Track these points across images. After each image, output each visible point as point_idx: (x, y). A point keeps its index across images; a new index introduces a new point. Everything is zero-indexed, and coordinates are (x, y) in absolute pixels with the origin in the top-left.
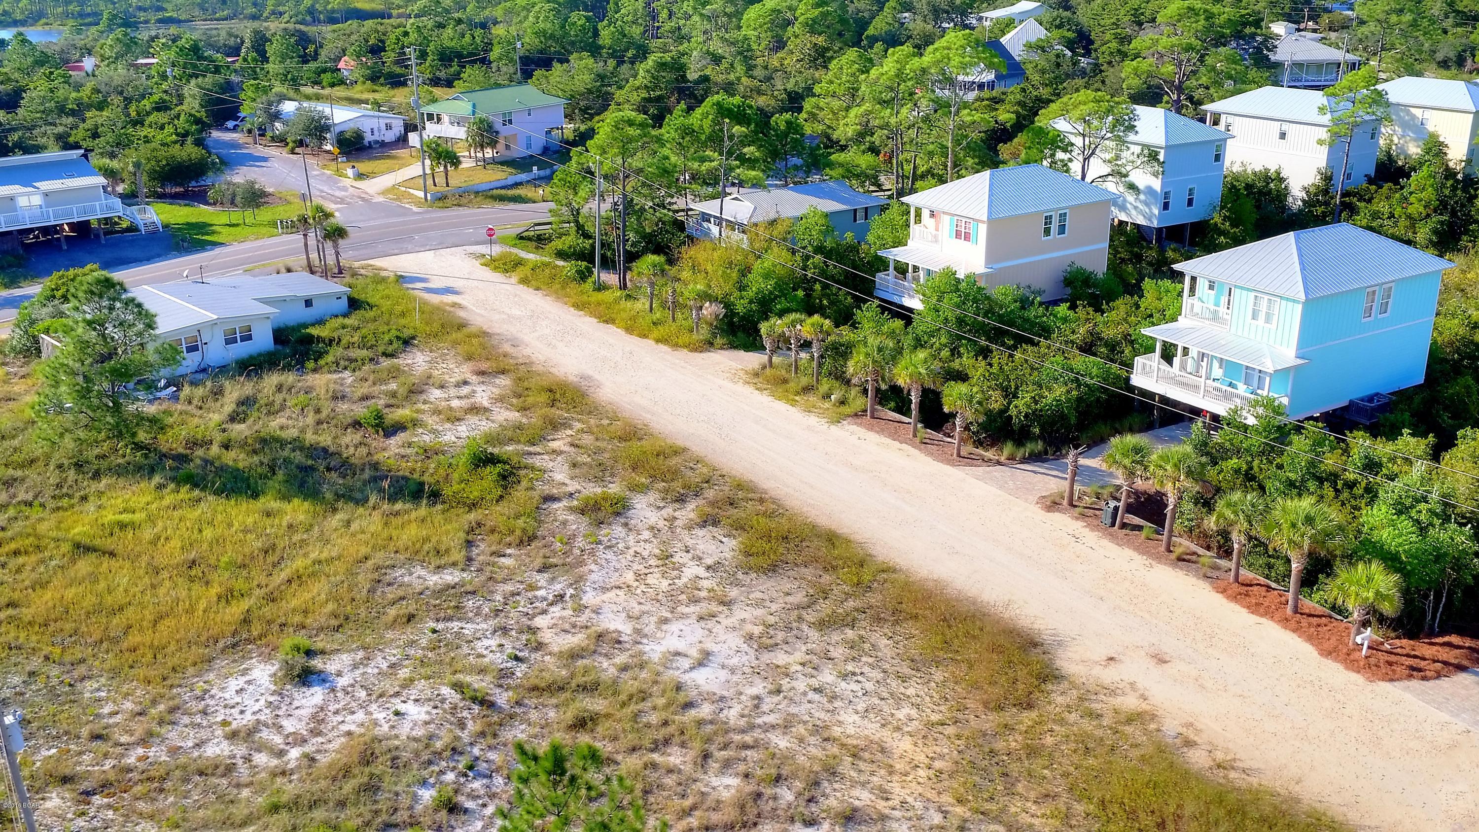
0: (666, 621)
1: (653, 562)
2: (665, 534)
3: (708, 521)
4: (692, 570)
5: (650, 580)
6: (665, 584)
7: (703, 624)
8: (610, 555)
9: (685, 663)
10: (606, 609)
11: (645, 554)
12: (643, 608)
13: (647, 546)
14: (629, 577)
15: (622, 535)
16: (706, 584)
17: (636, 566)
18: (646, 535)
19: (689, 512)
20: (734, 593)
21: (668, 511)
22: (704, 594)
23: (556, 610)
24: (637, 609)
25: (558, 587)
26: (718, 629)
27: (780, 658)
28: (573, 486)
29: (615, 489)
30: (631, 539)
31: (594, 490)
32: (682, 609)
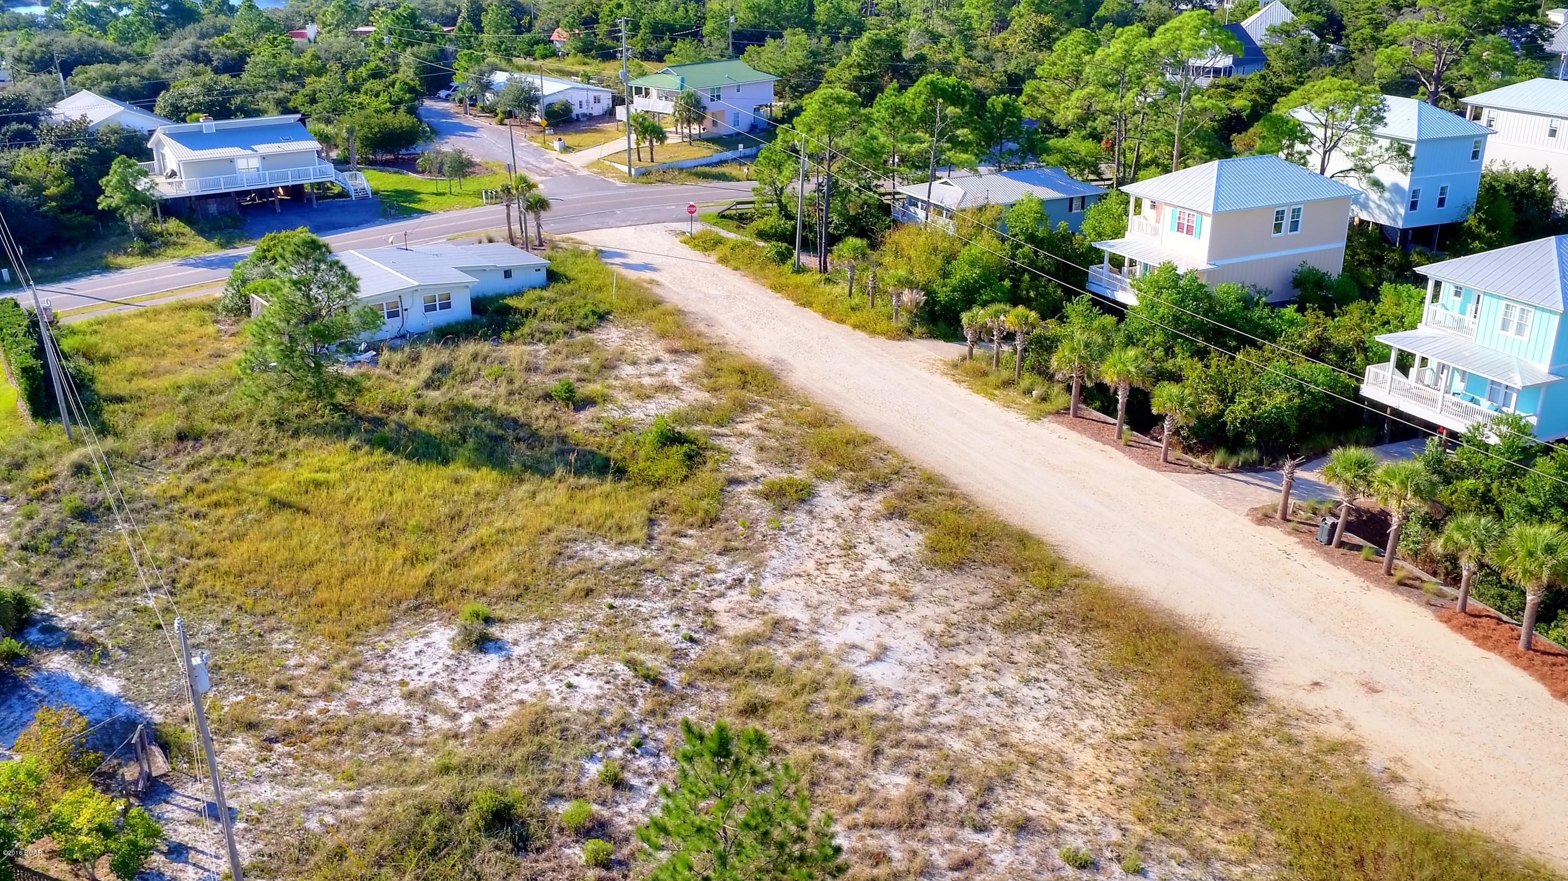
0: (844, 612)
1: (836, 552)
2: (850, 524)
3: (895, 513)
4: (875, 563)
5: (832, 570)
6: (846, 575)
7: (882, 618)
8: (792, 542)
9: (861, 657)
10: (784, 596)
11: (828, 543)
12: (823, 598)
13: (831, 535)
14: (810, 565)
15: (805, 523)
16: (888, 577)
17: (817, 555)
18: (830, 523)
19: (876, 503)
20: (917, 588)
21: (855, 501)
22: (885, 587)
23: (734, 594)
24: (816, 599)
25: (737, 571)
26: (897, 624)
27: (961, 658)
28: (759, 470)
29: (801, 475)
30: (815, 527)
31: (779, 475)
32: (862, 602)
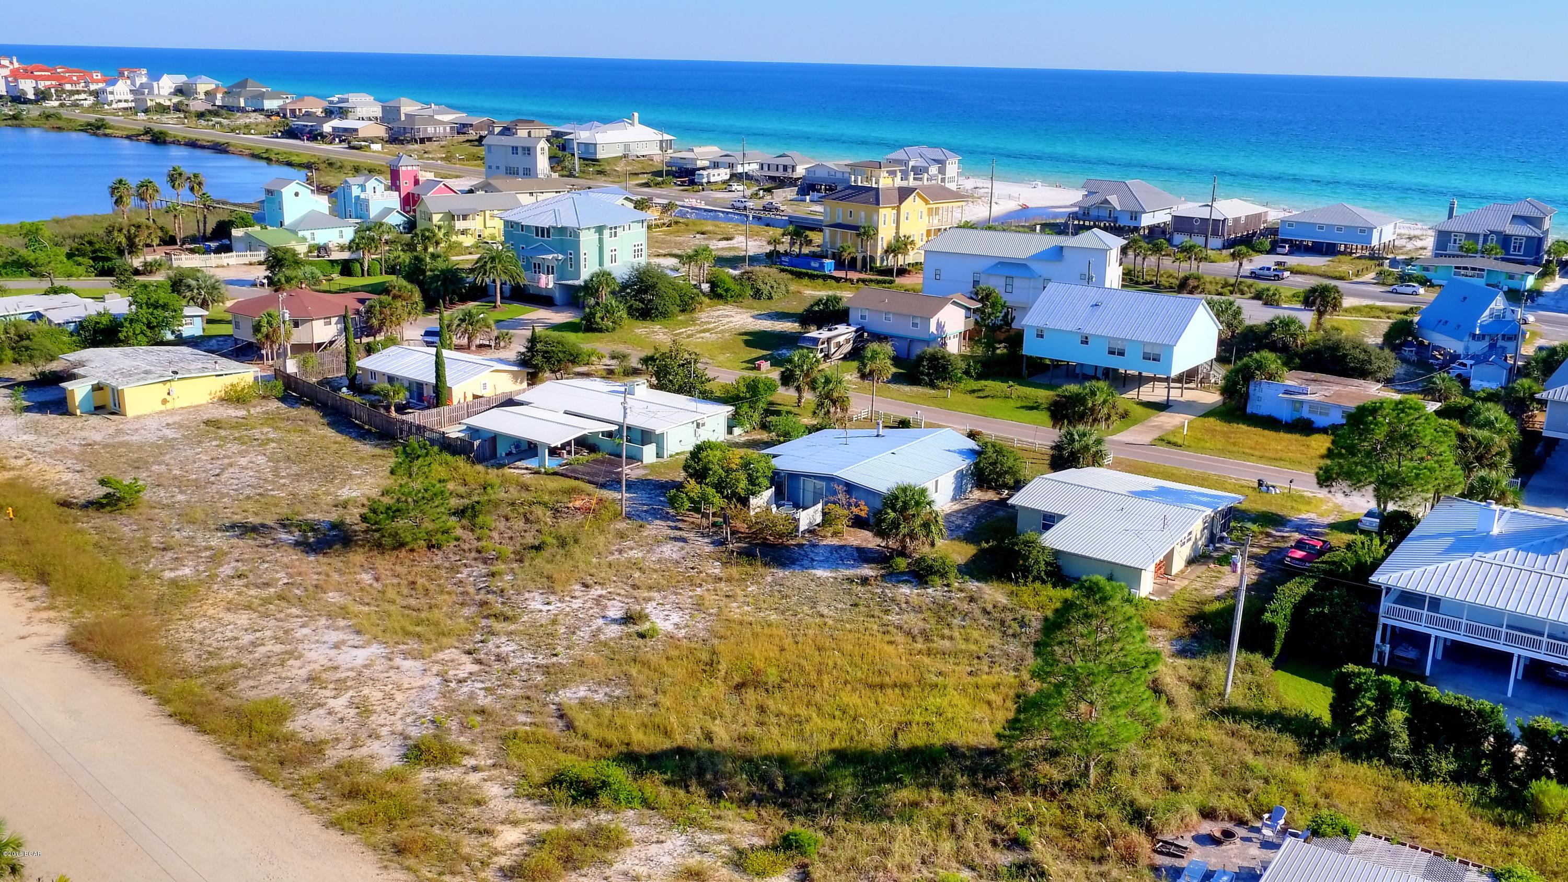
0: (366, 666)
1: (379, 709)
2: (364, 734)
3: (317, 748)
4: (339, 704)
5: (380, 695)
6: (366, 691)
7: (335, 664)
8: (421, 711)
9: (351, 643)
10: (418, 674)
11: (384, 715)
12: (386, 675)
13: (383, 722)
14: (399, 697)
15: (410, 728)
16: (327, 693)
17: (394, 705)
18: (384, 731)
19: (336, 754)
20: (303, 688)
21: (357, 754)
22: (332, 686)
23: (462, 675)
24: (391, 673)
25: (465, 689)
26: (325, 662)
27: (278, 648)
28: (474, 778)
29: (424, 776)
30: (399, 727)
31: (449, 775)
32: (352, 674)
